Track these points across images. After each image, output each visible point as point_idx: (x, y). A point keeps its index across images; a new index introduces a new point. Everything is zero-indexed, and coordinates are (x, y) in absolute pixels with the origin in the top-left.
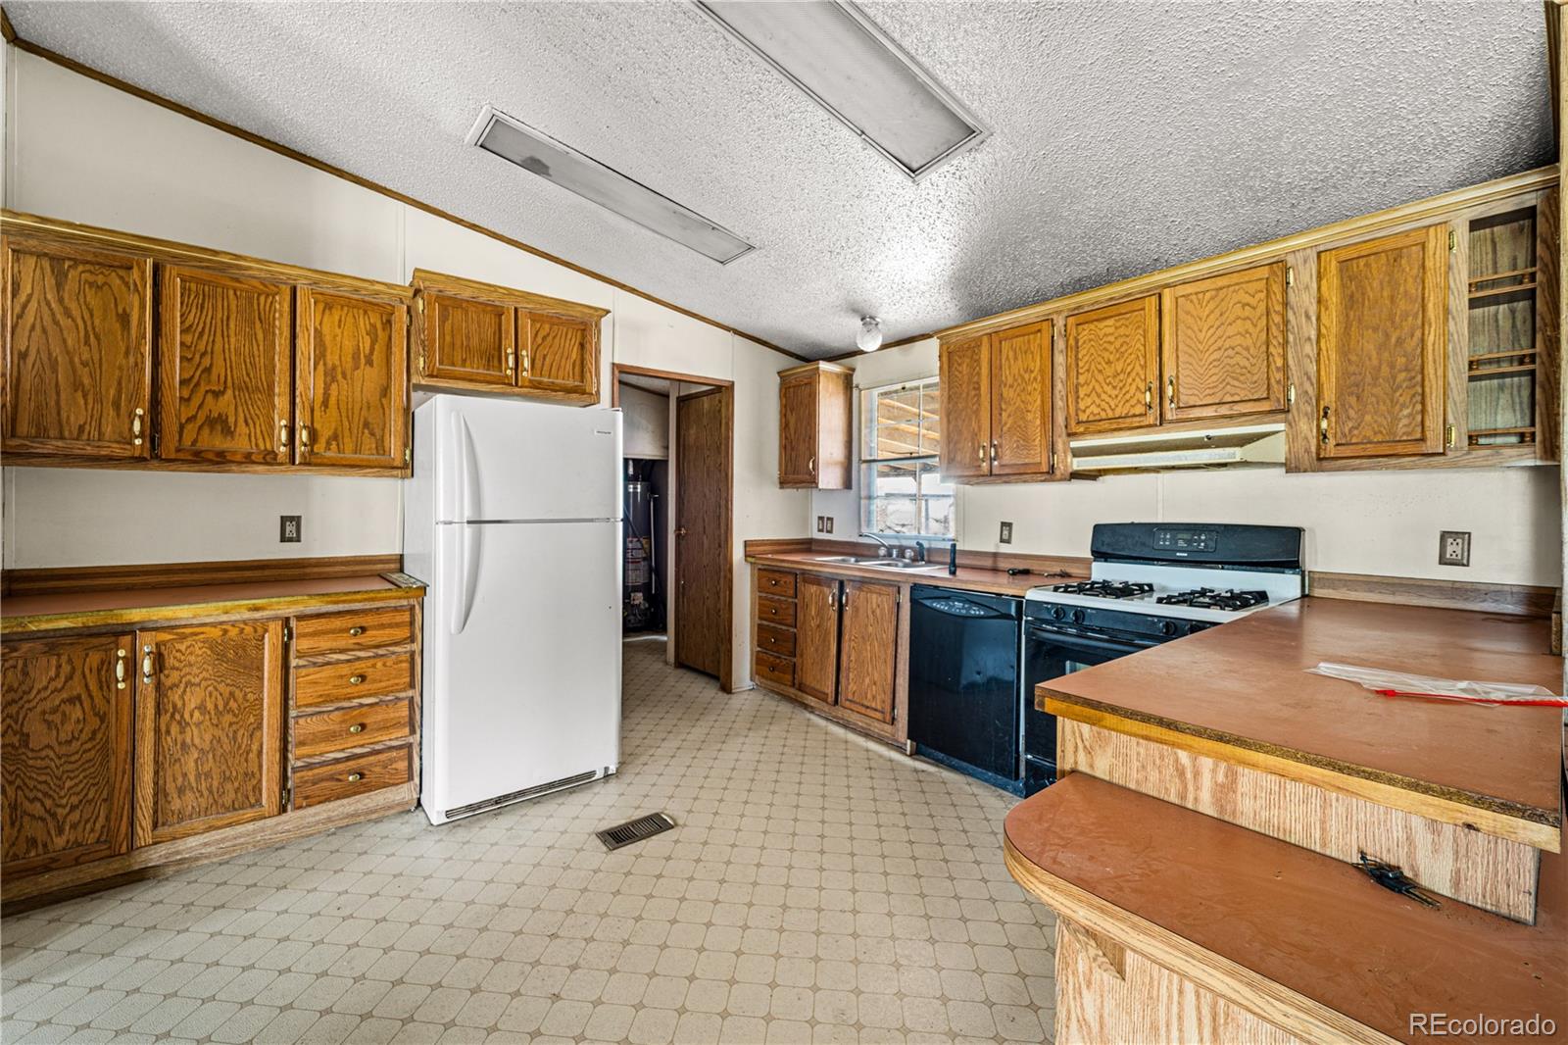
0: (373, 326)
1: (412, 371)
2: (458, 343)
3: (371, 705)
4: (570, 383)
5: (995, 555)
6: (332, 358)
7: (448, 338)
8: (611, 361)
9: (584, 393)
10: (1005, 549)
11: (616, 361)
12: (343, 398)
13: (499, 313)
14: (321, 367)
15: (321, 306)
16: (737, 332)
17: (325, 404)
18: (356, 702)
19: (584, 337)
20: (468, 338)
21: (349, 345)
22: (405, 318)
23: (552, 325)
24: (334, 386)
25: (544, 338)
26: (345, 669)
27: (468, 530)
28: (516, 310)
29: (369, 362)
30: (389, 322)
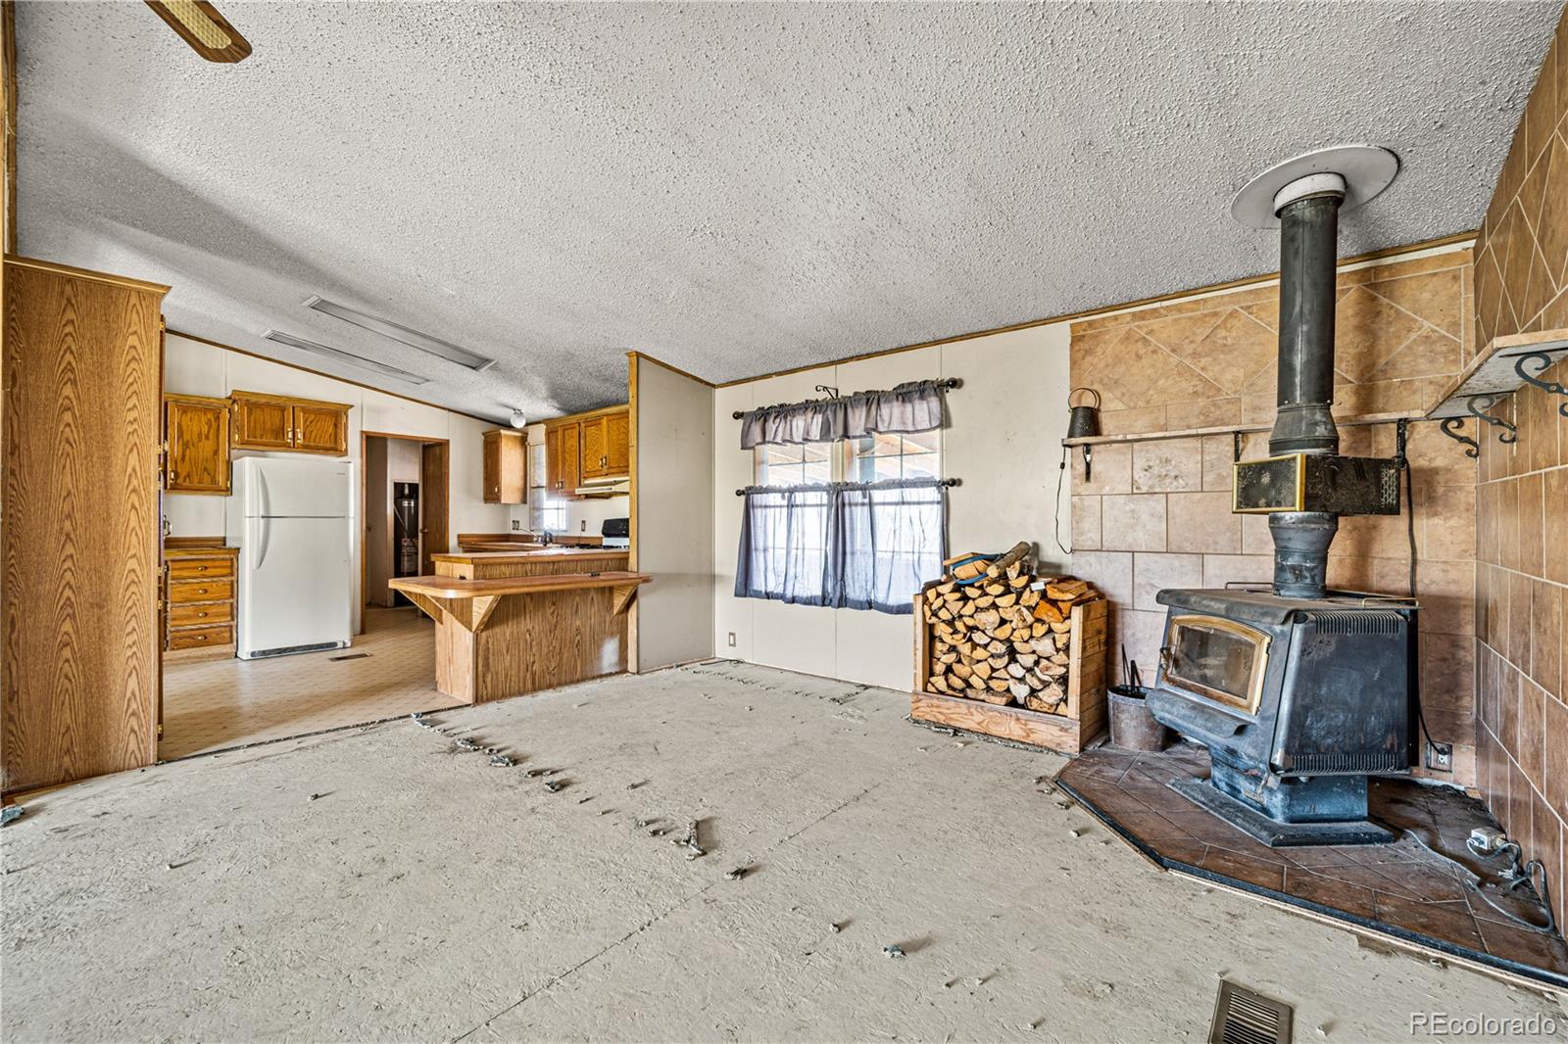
0: (209, 420)
1: (232, 441)
2: (258, 426)
3: (210, 605)
4: (328, 445)
5: (579, 538)
6: (186, 437)
7: (252, 424)
8: (360, 429)
9: (337, 450)
10: (584, 534)
11: (364, 429)
12: (193, 457)
13: (283, 410)
14: (181, 442)
15: (181, 412)
16: (450, 410)
17: (183, 459)
18: (202, 603)
19: (336, 420)
20: (264, 423)
21: (196, 430)
22: (228, 416)
23: (316, 414)
24: (188, 451)
25: (311, 422)
26: (196, 587)
27: (262, 521)
28: (293, 408)
29: (207, 438)
30: (218, 418)
